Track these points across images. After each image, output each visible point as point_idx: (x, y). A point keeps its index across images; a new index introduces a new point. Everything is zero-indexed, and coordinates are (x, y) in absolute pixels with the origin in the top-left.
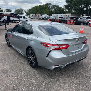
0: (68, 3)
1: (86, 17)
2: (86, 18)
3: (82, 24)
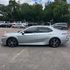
2: (5, 23)
3: (6, 27)
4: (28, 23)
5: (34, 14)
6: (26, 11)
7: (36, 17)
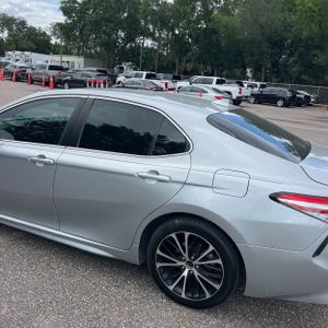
0: (70, 18)
1: (145, 73)
2: (144, 78)
4: (262, 86)
5: (301, 40)
6: (262, 19)
7: (316, 55)
